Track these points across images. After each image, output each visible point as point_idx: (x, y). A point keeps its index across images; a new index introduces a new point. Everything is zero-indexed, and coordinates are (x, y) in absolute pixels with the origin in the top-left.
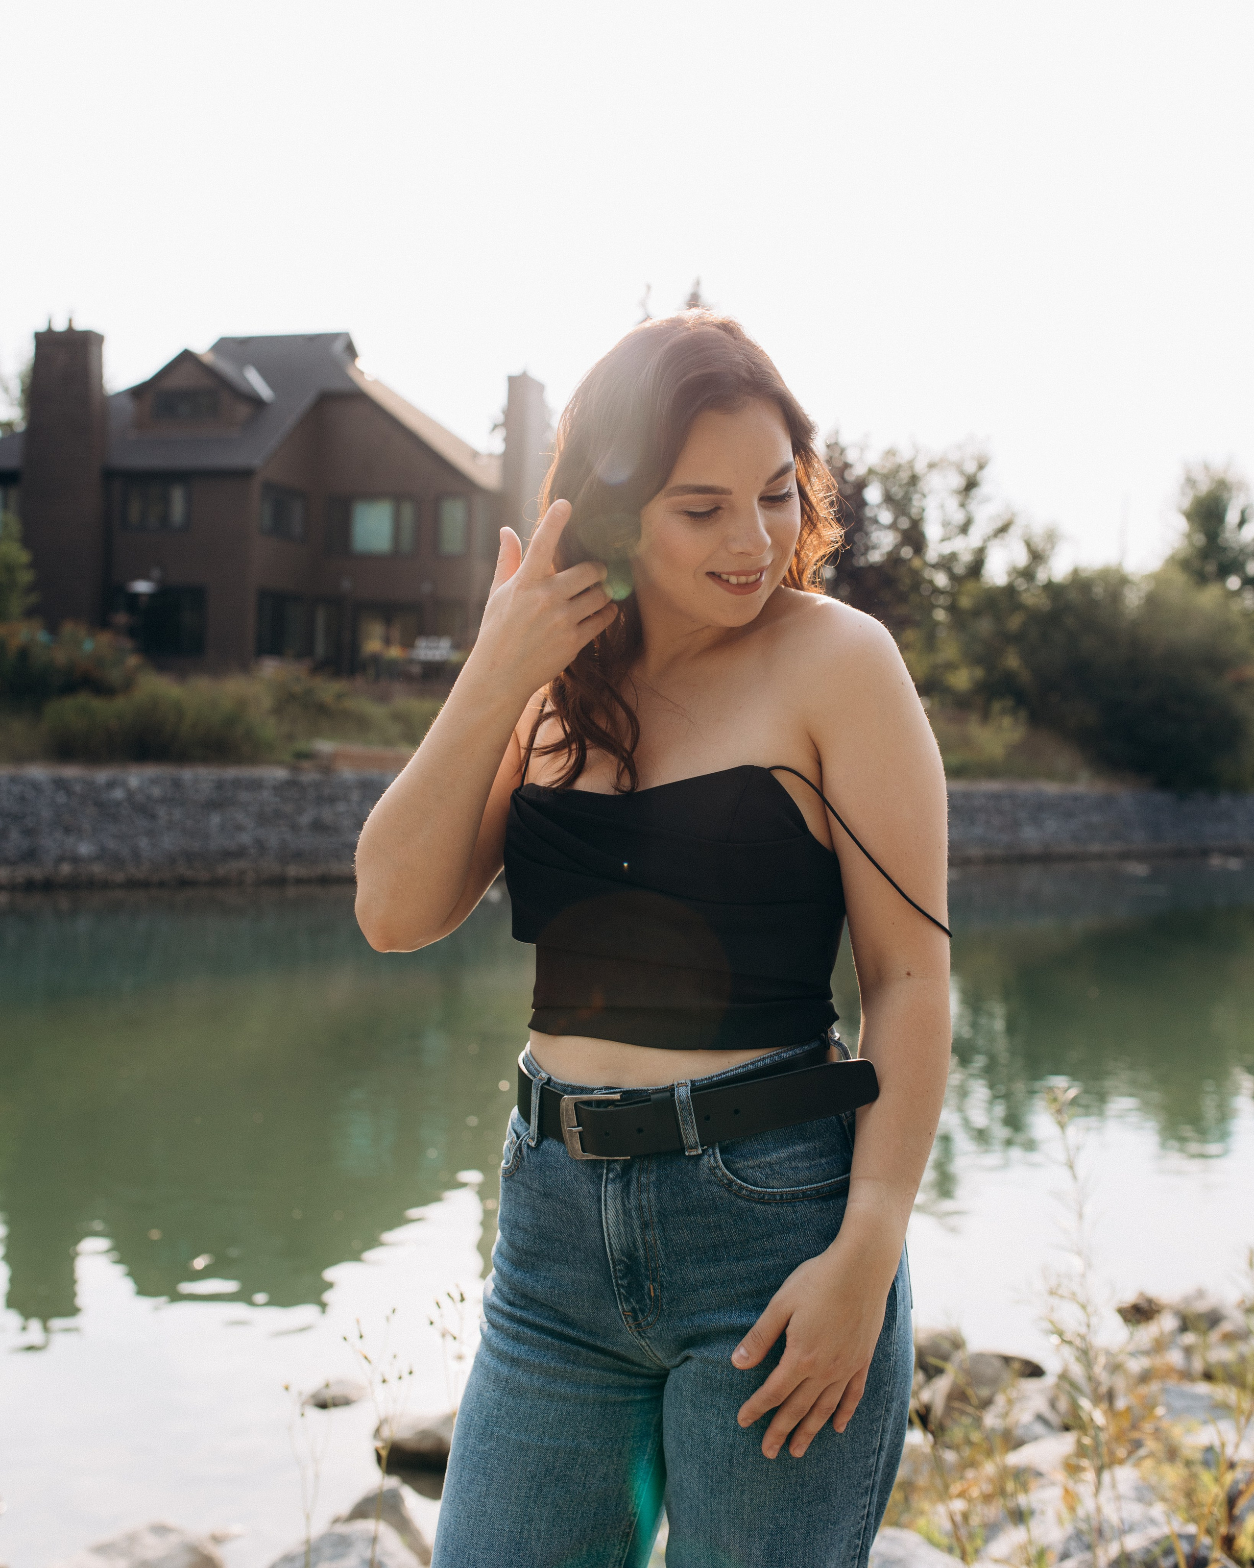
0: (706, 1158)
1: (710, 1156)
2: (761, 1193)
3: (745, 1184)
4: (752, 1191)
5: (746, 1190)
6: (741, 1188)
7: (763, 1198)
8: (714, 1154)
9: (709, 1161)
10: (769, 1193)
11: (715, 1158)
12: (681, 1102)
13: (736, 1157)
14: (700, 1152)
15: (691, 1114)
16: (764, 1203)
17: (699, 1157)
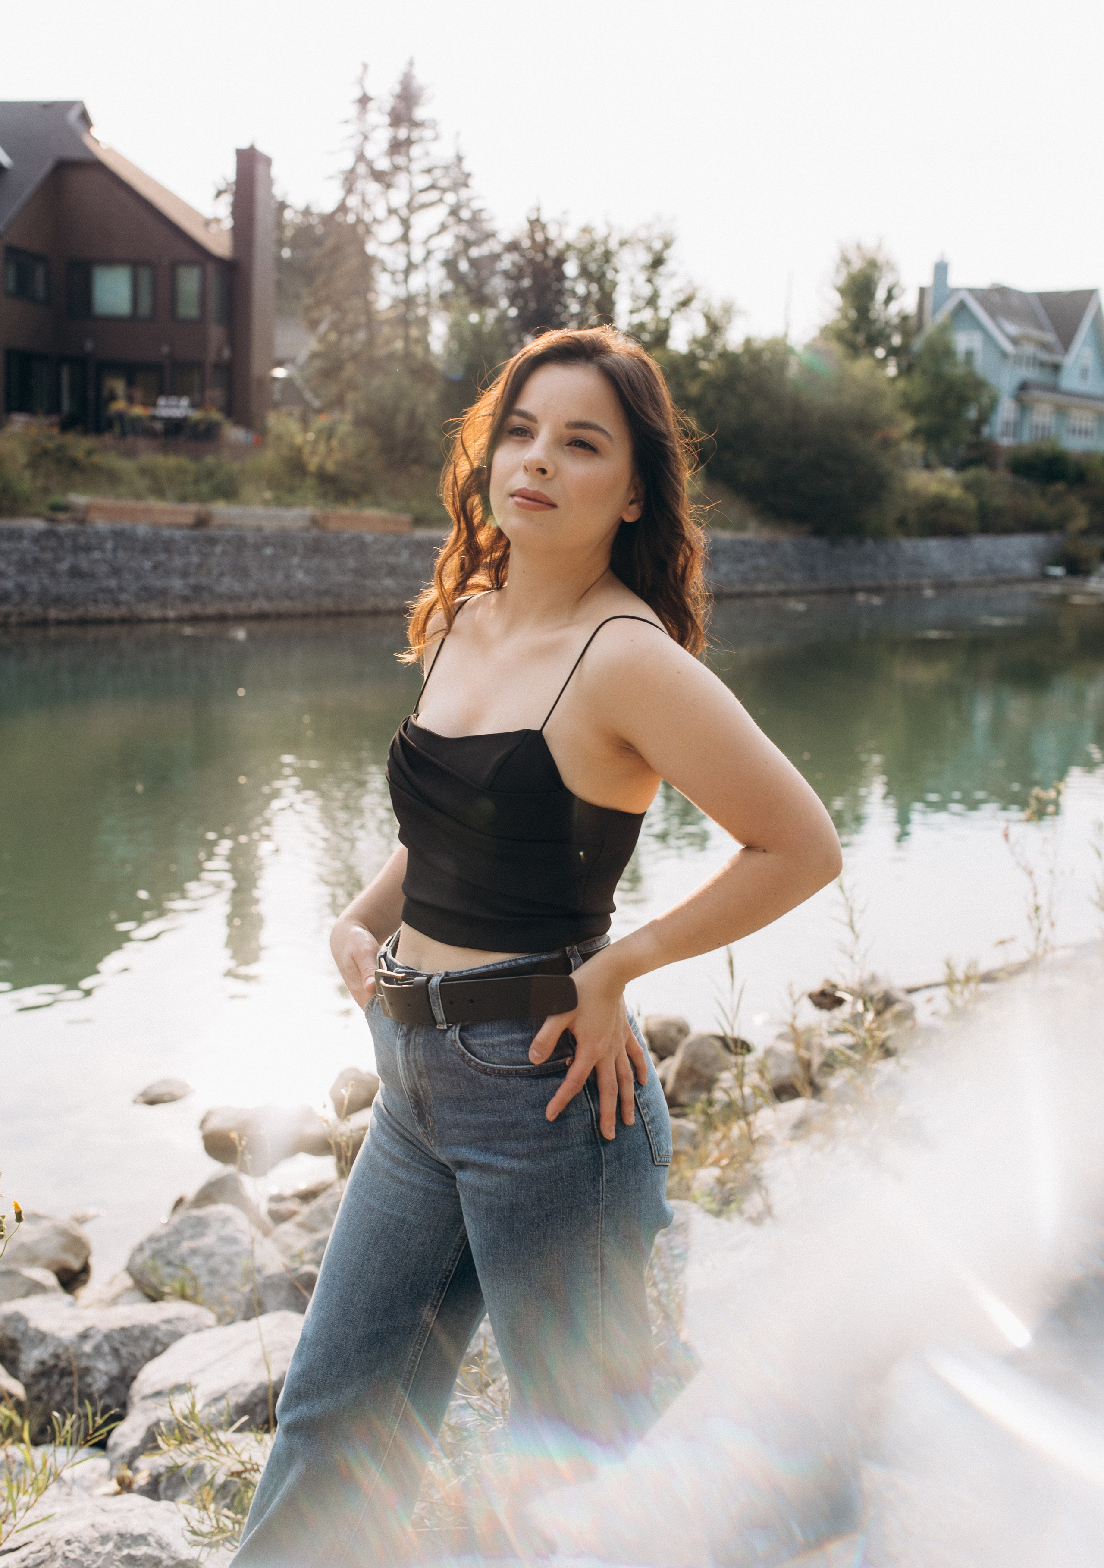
0: (449, 1033)
1: (452, 1031)
2: (484, 1066)
3: (473, 1057)
4: (478, 1064)
5: (474, 1062)
6: (470, 1060)
7: (486, 1070)
8: (455, 1030)
9: (451, 1035)
10: (490, 1068)
11: (455, 1033)
12: (432, 989)
13: (470, 1035)
14: (445, 1027)
15: (438, 999)
16: (487, 1074)
17: (445, 1031)
